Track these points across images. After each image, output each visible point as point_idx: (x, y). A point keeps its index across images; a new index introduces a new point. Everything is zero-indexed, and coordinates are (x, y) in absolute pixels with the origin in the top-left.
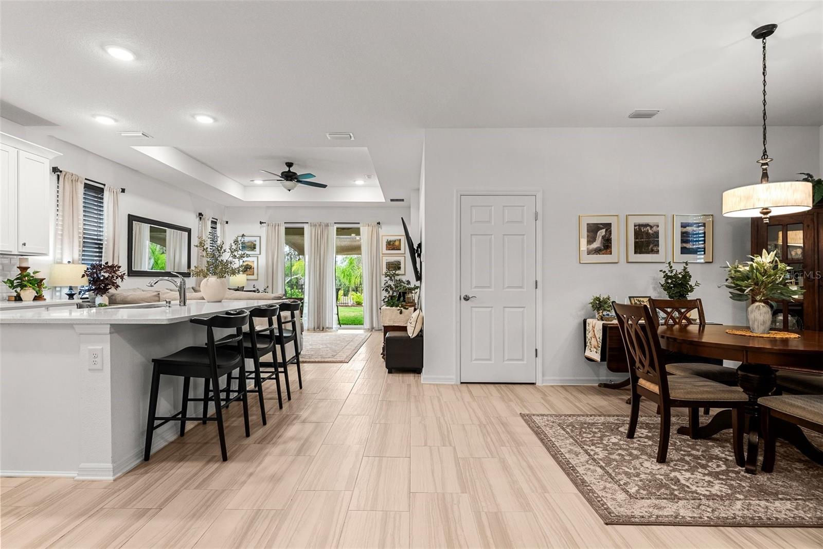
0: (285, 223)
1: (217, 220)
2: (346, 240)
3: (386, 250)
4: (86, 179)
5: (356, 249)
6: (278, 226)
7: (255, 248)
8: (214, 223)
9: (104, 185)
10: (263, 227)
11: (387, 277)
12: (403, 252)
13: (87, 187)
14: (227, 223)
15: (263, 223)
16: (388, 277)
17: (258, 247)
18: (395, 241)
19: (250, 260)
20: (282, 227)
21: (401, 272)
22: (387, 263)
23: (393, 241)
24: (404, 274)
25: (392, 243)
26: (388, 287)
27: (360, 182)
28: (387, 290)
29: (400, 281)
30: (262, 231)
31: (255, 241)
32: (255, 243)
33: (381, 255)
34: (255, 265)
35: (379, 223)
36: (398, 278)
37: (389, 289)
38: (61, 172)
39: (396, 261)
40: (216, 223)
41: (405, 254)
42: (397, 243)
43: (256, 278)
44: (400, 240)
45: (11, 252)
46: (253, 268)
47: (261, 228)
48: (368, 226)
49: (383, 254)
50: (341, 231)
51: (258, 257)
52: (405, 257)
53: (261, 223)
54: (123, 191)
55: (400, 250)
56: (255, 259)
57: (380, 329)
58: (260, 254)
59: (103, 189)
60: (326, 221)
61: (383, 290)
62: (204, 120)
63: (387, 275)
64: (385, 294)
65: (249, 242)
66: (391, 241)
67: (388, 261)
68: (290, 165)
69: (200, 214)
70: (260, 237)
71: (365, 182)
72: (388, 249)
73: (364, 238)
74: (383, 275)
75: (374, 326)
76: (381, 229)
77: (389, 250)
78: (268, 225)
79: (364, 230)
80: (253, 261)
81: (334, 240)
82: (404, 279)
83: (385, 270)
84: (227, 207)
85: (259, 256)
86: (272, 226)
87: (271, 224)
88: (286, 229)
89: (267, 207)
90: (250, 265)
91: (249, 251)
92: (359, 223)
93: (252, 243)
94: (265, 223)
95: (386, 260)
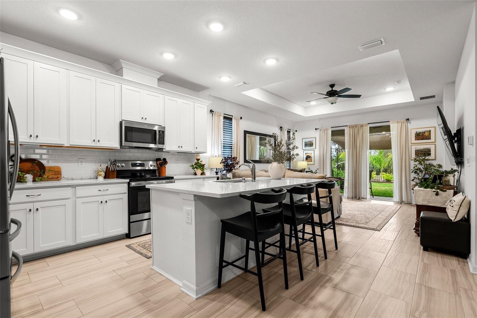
0: (331, 128)
1: (290, 130)
2: (377, 137)
3: (416, 140)
4: (224, 114)
6: (327, 130)
7: (313, 145)
8: (289, 132)
9: (232, 116)
10: (317, 132)
11: (416, 162)
12: (434, 141)
13: (225, 118)
14: (296, 131)
15: (317, 129)
16: (418, 162)
17: (314, 144)
18: (425, 132)
19: (310, 153)
20: (329, 130)
21: (432, 156)
23: (422, 132)
24: (435, 159)
25: (421, 134)
26: (417, 169)
27: (390, 89)
28: (415, 172)
29: (431, 165)
30: (317, 134)
31: (313, 141)
32: (313, 142)
33: (410, 144)
34: (312, 156)
35: (408, 119)
36: (428, 162)
37: (418, 172)
38: (213, 112)
39: (425, 149)
41: (435, 142)
42: (426, 134)
43: (313, 163)
44: (430, 131)
45: (192, 152)
46: (312, 157)
47: (316, 132)
48: (398, 123)
49: (411, 144)
50: (373, 130)
51: (314, 151)
52: (435, 144)
53: (316, 129)
54: (241, 118)
55: (430, 139)
57: (409, 203)
58: (316, 149)
59: (232, 118)
60: (361, 123)
61: (413, 172)
62: (271, 62)
63: (415, 160)
64: (413, 175)
65: (309, 142)
66: (419, 133)
67: (417, 149)
68: (332, 86)
69: (281, 127)
70: (315, 138)
71: (395, 88)
73: (394, 134)
74: (412, 160)
75: (404, 200)
76: (410, 123)
77: (419, 140)
78: (320, 130)
79: (394, 127)
80: (312, 153)
81: (368, 137)
82: (435, 163)
83: (413, 156)
84: (297, 122)
85: (315, 149)
86: (323, 130)
87: (322, 129)
88: (332, 131)
89: (320, 119)
90: (310, 155)
91: (309, 147)
92: (389, 121)
93: (311, 142)
94: (319, 129)
95: (415, 148)
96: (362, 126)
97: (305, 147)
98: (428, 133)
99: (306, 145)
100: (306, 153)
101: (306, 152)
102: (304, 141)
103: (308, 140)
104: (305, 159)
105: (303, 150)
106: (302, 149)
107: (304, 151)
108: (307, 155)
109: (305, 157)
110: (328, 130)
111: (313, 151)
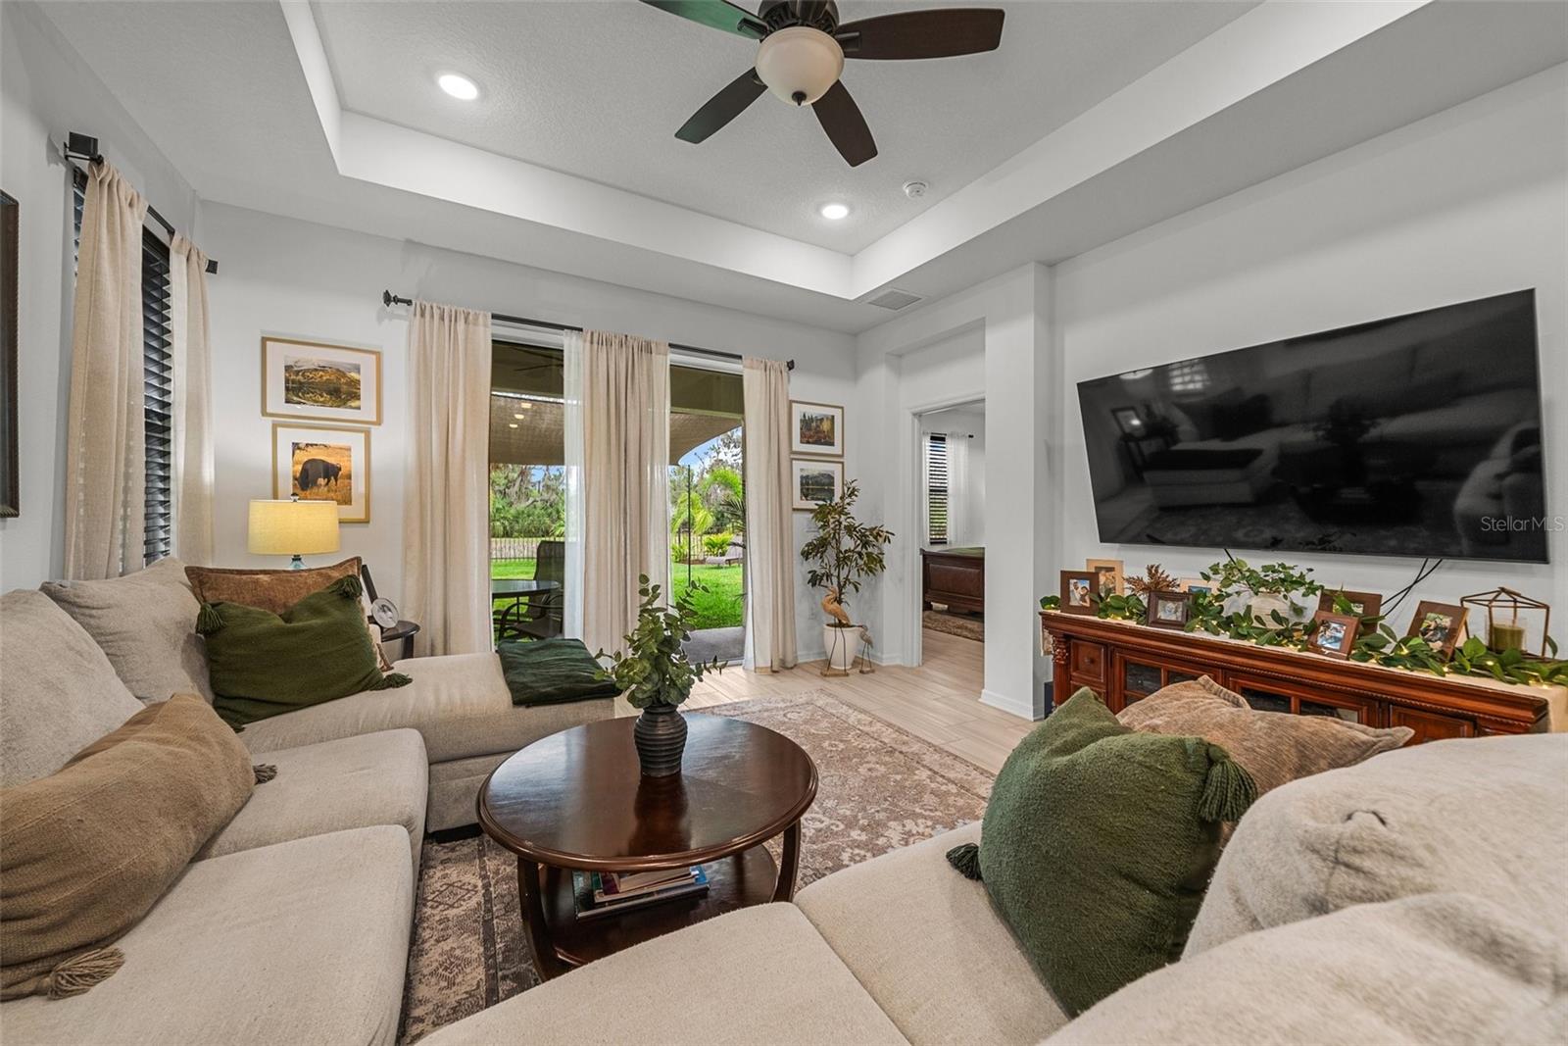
0: (494, 317)
1: (175, 227)
3: (802, 442)
6: (467, 322)
7: (355, 397)
10: (393, 316)
12: (840, 452)
14: (212, 267)
15: (397, 300)
17: (367, 391)
18: (822, 420)
19: (336, 444)
20: (480, 332)
22: (802, 477)
23: (816, 419)
25: (814, 424)
30: (393, 333)
31: (357, 369)
32: (354, 375)
33: (789, 454)
34: (355, 464)
35: (791, 365)
39: (823, 475)
40: (164, 251)
41: (842, 456)
42: (826, 427)
43: (362, 516)
44: (833, 417)
46: (349, 477)
47: (380, 319)
48: (765, 369)
49: (792, 453)
51: (368, 434)
52: (842, 463)
53: (388, 299)
55: (832, 444)
56: (356, 441)
58: (379, 422)
60: (643, 334)
65: (323, 369)
66: (811, 419)
67: (805, 473)
70: (379, 354)
72: (806, 439)
76: (795, 380)
77: (808, 442)
78: (423, 315)
79: (754, 387)
80: (346, 449)
83: (797, 496)
85: (374, 429)
86: (440, 318)
87: (436, 312)
88: (496, 343)
89: (409, 242)
90: (332, 460)
91: (323, 404)
92: (740, 357)
93: (341, 373)
94: (409, 302)
95: (802, 470)
96: (647, 348)
97: (288, 401)
98: (829, 422)
99: (298, 388)
100: (296, 446)
101: (304, 437)
102: (282, 355)
103: (311, 358)
104: (287, 484)
105: (269, 420)
106: (264, 413)
107: (275, 426)
108: (303, 456)
109: (289, 468)
110: (476, 324)
111: (362, 436)
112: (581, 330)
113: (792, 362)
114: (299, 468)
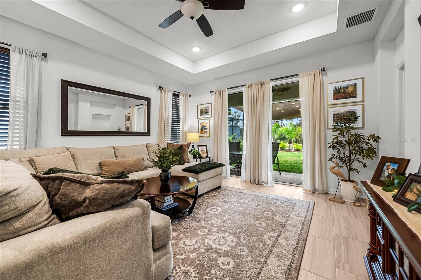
0: (228, 89)
1: (179, 93)
3: (334, 100)
5: (296, 113)
6: (222, 92)
7: (208, 113)
8: (176, 95)
9: (10, 46)
10: (212, 95)
11: (336, 131)
12: (361, 100)
14: (190, 96)
16: (338, 132)
17: (209, 111)
18: (347, 87)
19: (206, 122)
21: (359, 123)
22: (334, 115)
23: (344, 88)
24: (363, 128)
25: (342, 90)
26: (337, 143)
28: (334, 147)
29: (358, 137)
30: (212, 99)
31: (208, 107)
32: (208, 109)
33: (326, 106)
35: (323, 70)
36: (353, 132)
37: (338, 147)
39: (348, 112)
40: (178, 96)
41: (363, 101)
42: (350, 90)
43: (209, 136)
44: (355, 84)
48: (309, 75)
49: (328, 105)
52: (363, 105)
53: (211, 92)
55: (356, 97)
56: (208, 121)
57: (324, 192)
61: (330, 147)
63: (335, 129)
64: (331, 152)
65: (204, 108)
66: (339, 89)
67: (336, 113)
69: (160, 87)
70: (211, 103)
72: (335, 98)
74: (328, 129)
75: (317, 187)
76: (326, 76)
77: (338, 99)
78: (215, 93)
79: (304, 82)
82: (366, 133)
83: (331, 124)
85: (211, 118)
86: (218, 93)
88: (229, 95)
89: (216, 79)
91: (204, 115)
92: (298, 75)
93: (206, 109)
94: (213, 91)
95: (334, 111)
96: (263, 84)
97: (200, 115)
98: (353, 88)
99: (201, 113)
100: (201, 123)
101: (202, 121)
102: (200, 107)
106: (198, 118)
107: (199, 120)
108: (202, 125)
109: (200, 127)
110: (224, 92)
111: (209, 120)
112: (245, 85)
113: (324, 68)
114: (201, 127)
